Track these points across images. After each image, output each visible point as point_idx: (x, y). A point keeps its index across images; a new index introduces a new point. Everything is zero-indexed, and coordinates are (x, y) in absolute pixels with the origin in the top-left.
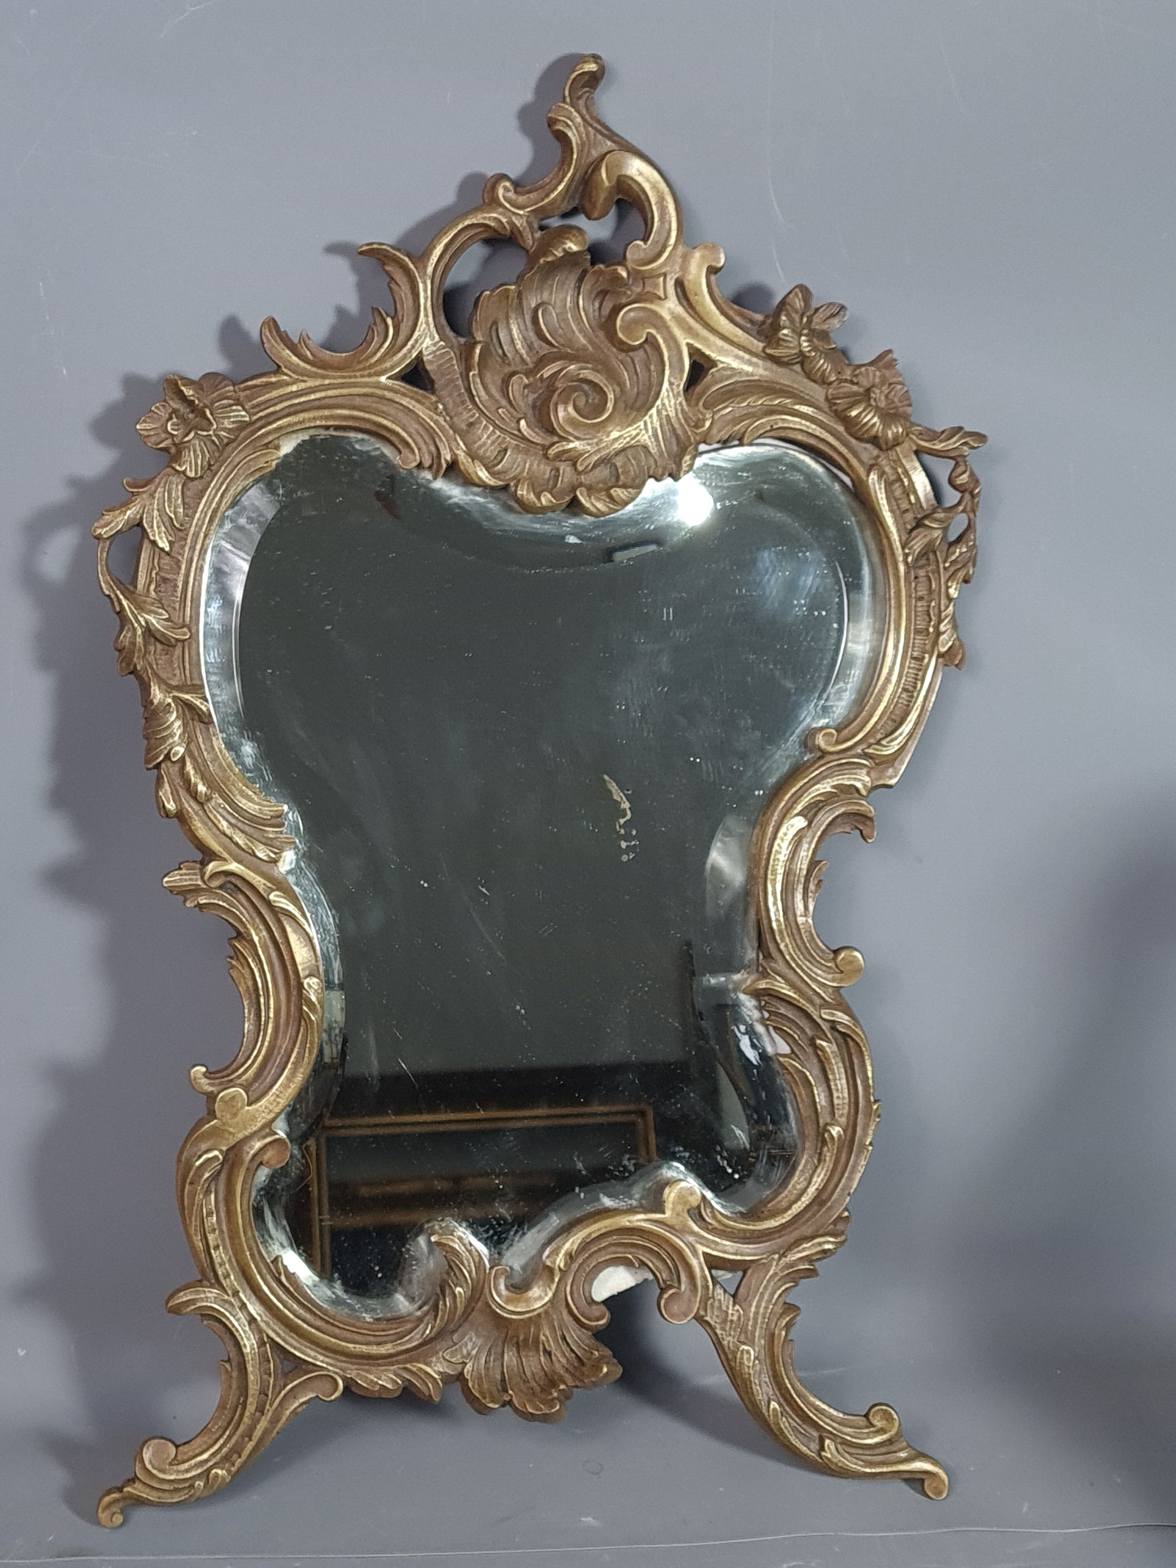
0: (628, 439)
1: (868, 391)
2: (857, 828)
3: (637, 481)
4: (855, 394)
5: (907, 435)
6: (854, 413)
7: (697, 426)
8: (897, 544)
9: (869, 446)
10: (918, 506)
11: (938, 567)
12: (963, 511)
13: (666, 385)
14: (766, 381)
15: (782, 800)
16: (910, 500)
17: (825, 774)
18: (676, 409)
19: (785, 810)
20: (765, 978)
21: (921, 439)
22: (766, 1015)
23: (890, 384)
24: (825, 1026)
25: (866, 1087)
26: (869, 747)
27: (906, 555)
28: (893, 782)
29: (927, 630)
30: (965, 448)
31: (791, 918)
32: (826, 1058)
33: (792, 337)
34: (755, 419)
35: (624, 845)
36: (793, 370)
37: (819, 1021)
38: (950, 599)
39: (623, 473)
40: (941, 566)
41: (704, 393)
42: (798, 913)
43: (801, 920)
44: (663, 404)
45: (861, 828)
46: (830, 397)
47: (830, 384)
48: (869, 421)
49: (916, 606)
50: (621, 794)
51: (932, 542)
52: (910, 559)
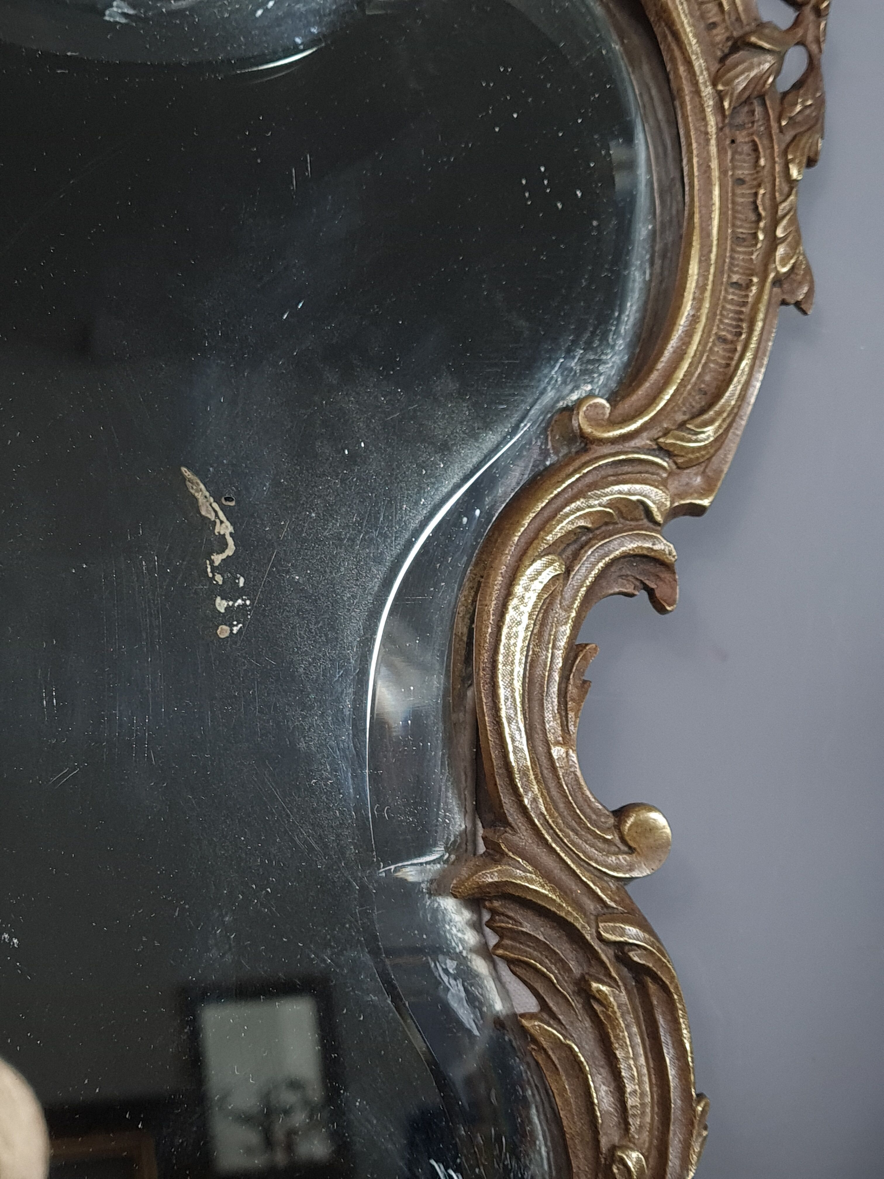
2: (646, 588)
8: (702, 78)
11: (769, 128)
12: (801, 43)
15: (519, 523)
17: (588, 480)
19: (522, 544)
20: (497, 862)
22: (493, 940)
24: (606, 955)
25: (684, 1070)
26: (666, 433)
27: (720, 97)
28: (706, 502)
29: (755, 236)
31: (541, 749)
32: (608, 1017)
35: (221, 605)
37: (597, 946)
38: (791, 183)
40: (774, 124)
42: (551, 737)
43: (557, 752)
45: (652, 585)
49: (734, 194)
50: (215, 506)
51: (761, 79)
52: (726, 104)
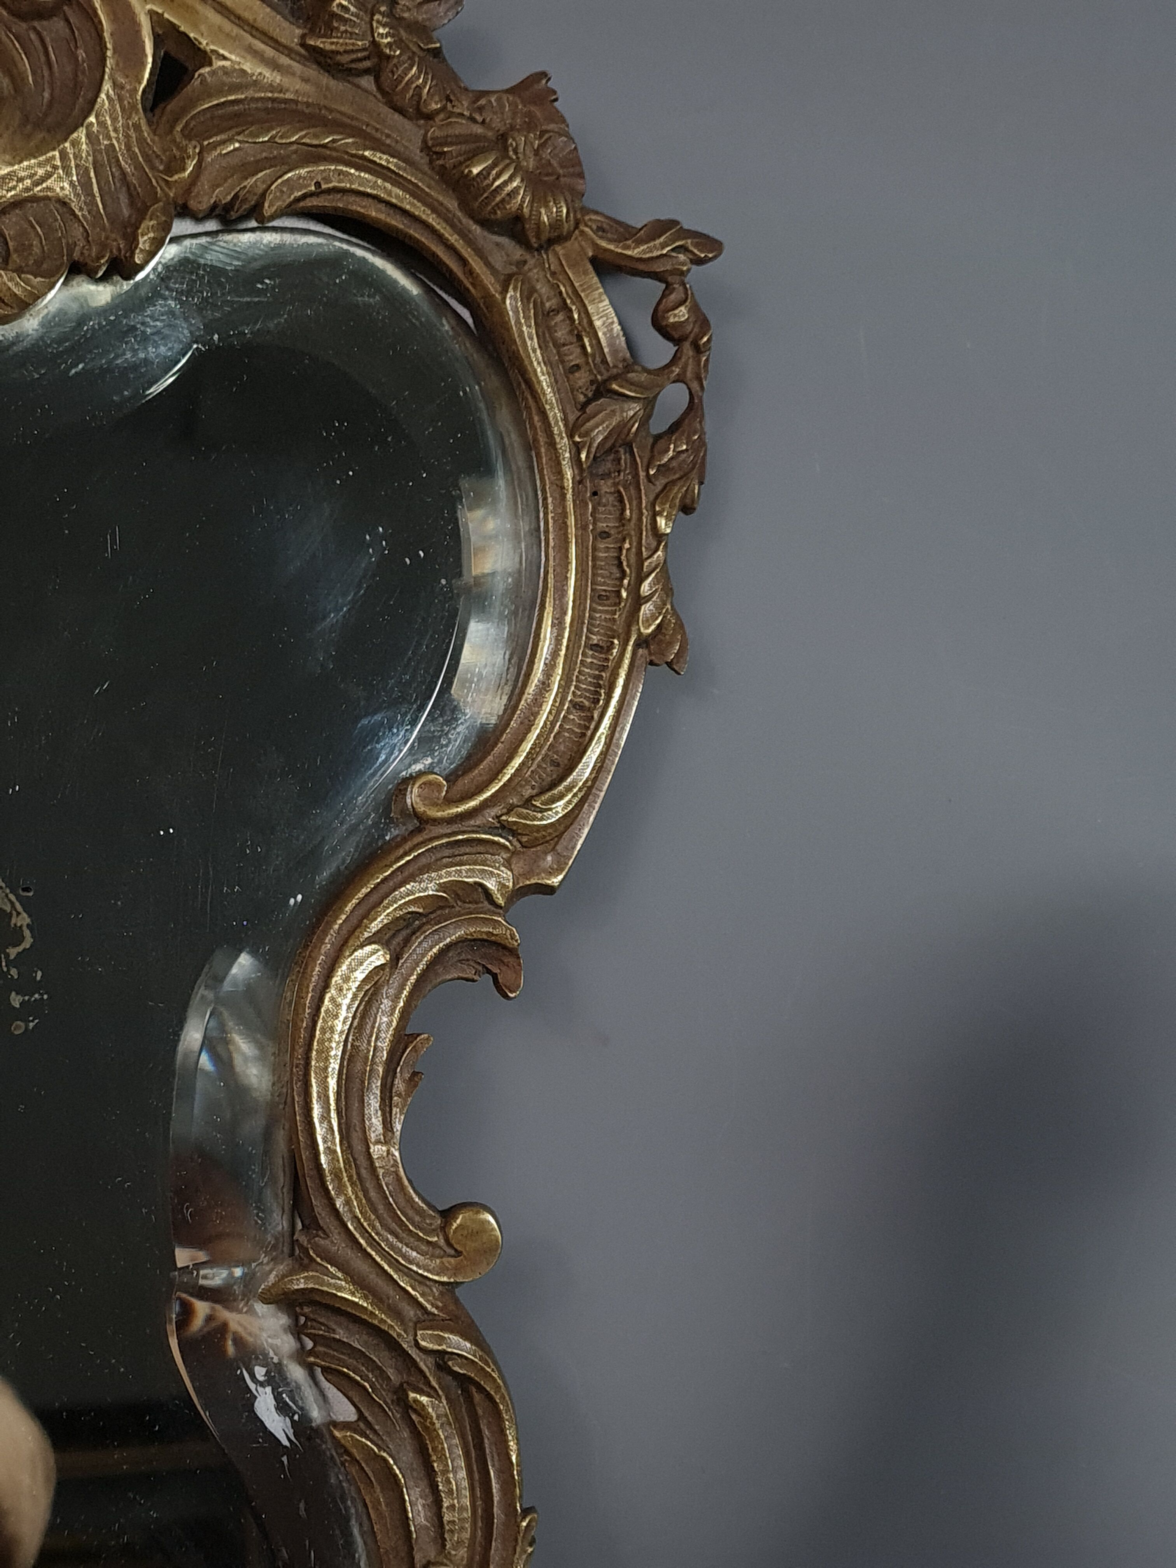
0: (28, 182)
1: (503, 138)
2: (489, 971)
3: (45, 266)
4: (477, 138)
5: (577, 226)
6: (475, 171)
7: (169, 171)
8: (559, 429)
9: (504, 240)
10: (598, 360)
11: (636, 476)
12: (679, 379)
13: (107, 86)
14: (308, 105)
15: (341, 910)
16: (583, 347)
17: (423, 861)
18: (127, 136)
19: (344, 932)
20: (305, 1268)
21: (601, 238)
22: (309, 1344)
23: (543, 133)
24: (425, 1364)
25: (508, 1484)
26: (509, 811)
27: (577, 448)
28: (556, 880)
29: (618, 593)
30: (682, 257)
31: (358, 1147)
32: (426, 1428)
33: (357, 16)
34: (285, 168)
35: (16, 1000)
36: (358, 87)
37: (413, 1353)
38: (658, 536)
39: (16, 250)
40: (642, 474)
41: (184, 110)
42: (373, 1137)
43: (377, 1150)
44: (101, 124)
45: (496, 970)
46: (430, 143)
47: (429, 117)
48: (505, 183)
49: (594, 549)
50: (12, 897)
51: (624, 425)
52: (583, 456)
